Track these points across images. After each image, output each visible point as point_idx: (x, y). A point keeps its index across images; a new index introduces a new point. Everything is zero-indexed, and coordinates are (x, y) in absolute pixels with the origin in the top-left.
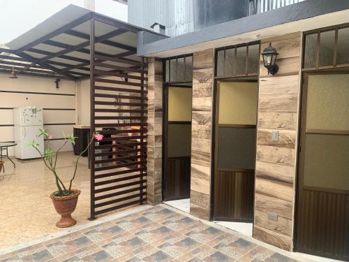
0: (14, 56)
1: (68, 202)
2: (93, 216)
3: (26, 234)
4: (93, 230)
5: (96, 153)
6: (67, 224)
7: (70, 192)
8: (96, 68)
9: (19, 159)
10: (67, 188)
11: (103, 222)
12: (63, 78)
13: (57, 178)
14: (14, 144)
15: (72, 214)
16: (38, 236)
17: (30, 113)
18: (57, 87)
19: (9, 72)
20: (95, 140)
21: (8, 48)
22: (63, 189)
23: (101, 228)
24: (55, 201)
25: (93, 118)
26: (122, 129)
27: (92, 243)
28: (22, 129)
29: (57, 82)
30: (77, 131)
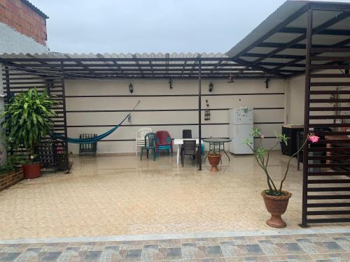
0: (232, 62)
1: (279, 203)
2: (305, 224)
3: (240, 224)
4: (304, 239)
5: (309, 155)
6: (277, 224)
7: (281, 193)
8: (313, 62)
9: (233, 154)
10: (278, 188)
11: (317, 233)
12: (273, 77)
13: (268, 177)
14: (228, 140)
15: (282, 216)
16: (250, 229)
17: (243, 113)
18: (267, 87)
19: (227, 78)
20: (310, 142)
21: (227, 57)
22: (273, 188)
23: (314, 239)
24: (266, 199)
25: (308, 117)
26: (340, 129)
27: (305, 253)
28: (235, 127)
29: (267, 82)
30: (285, 131)
